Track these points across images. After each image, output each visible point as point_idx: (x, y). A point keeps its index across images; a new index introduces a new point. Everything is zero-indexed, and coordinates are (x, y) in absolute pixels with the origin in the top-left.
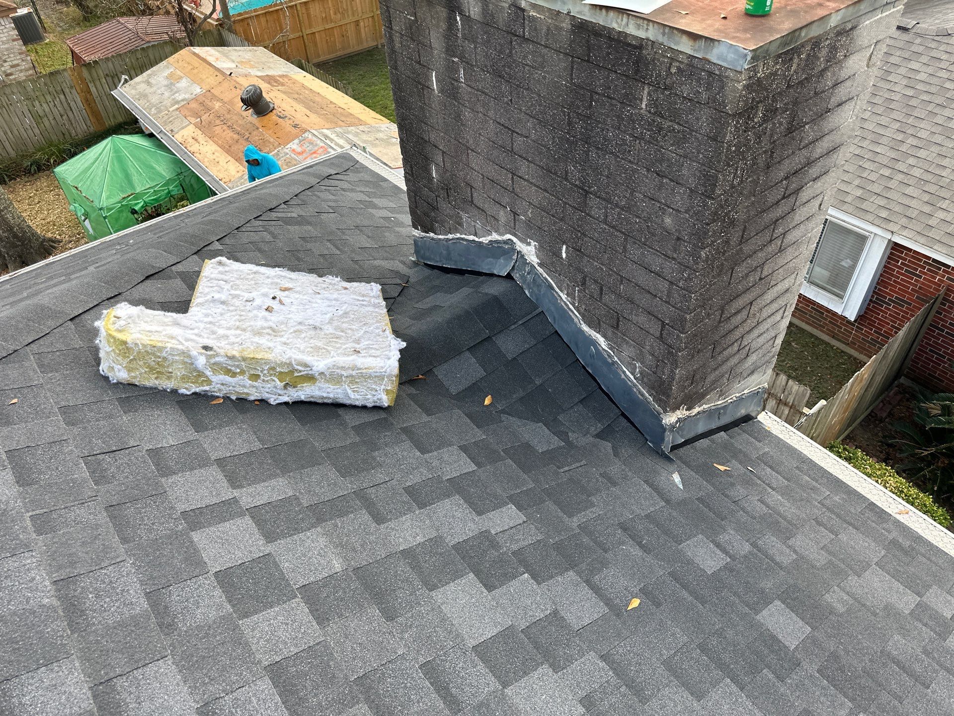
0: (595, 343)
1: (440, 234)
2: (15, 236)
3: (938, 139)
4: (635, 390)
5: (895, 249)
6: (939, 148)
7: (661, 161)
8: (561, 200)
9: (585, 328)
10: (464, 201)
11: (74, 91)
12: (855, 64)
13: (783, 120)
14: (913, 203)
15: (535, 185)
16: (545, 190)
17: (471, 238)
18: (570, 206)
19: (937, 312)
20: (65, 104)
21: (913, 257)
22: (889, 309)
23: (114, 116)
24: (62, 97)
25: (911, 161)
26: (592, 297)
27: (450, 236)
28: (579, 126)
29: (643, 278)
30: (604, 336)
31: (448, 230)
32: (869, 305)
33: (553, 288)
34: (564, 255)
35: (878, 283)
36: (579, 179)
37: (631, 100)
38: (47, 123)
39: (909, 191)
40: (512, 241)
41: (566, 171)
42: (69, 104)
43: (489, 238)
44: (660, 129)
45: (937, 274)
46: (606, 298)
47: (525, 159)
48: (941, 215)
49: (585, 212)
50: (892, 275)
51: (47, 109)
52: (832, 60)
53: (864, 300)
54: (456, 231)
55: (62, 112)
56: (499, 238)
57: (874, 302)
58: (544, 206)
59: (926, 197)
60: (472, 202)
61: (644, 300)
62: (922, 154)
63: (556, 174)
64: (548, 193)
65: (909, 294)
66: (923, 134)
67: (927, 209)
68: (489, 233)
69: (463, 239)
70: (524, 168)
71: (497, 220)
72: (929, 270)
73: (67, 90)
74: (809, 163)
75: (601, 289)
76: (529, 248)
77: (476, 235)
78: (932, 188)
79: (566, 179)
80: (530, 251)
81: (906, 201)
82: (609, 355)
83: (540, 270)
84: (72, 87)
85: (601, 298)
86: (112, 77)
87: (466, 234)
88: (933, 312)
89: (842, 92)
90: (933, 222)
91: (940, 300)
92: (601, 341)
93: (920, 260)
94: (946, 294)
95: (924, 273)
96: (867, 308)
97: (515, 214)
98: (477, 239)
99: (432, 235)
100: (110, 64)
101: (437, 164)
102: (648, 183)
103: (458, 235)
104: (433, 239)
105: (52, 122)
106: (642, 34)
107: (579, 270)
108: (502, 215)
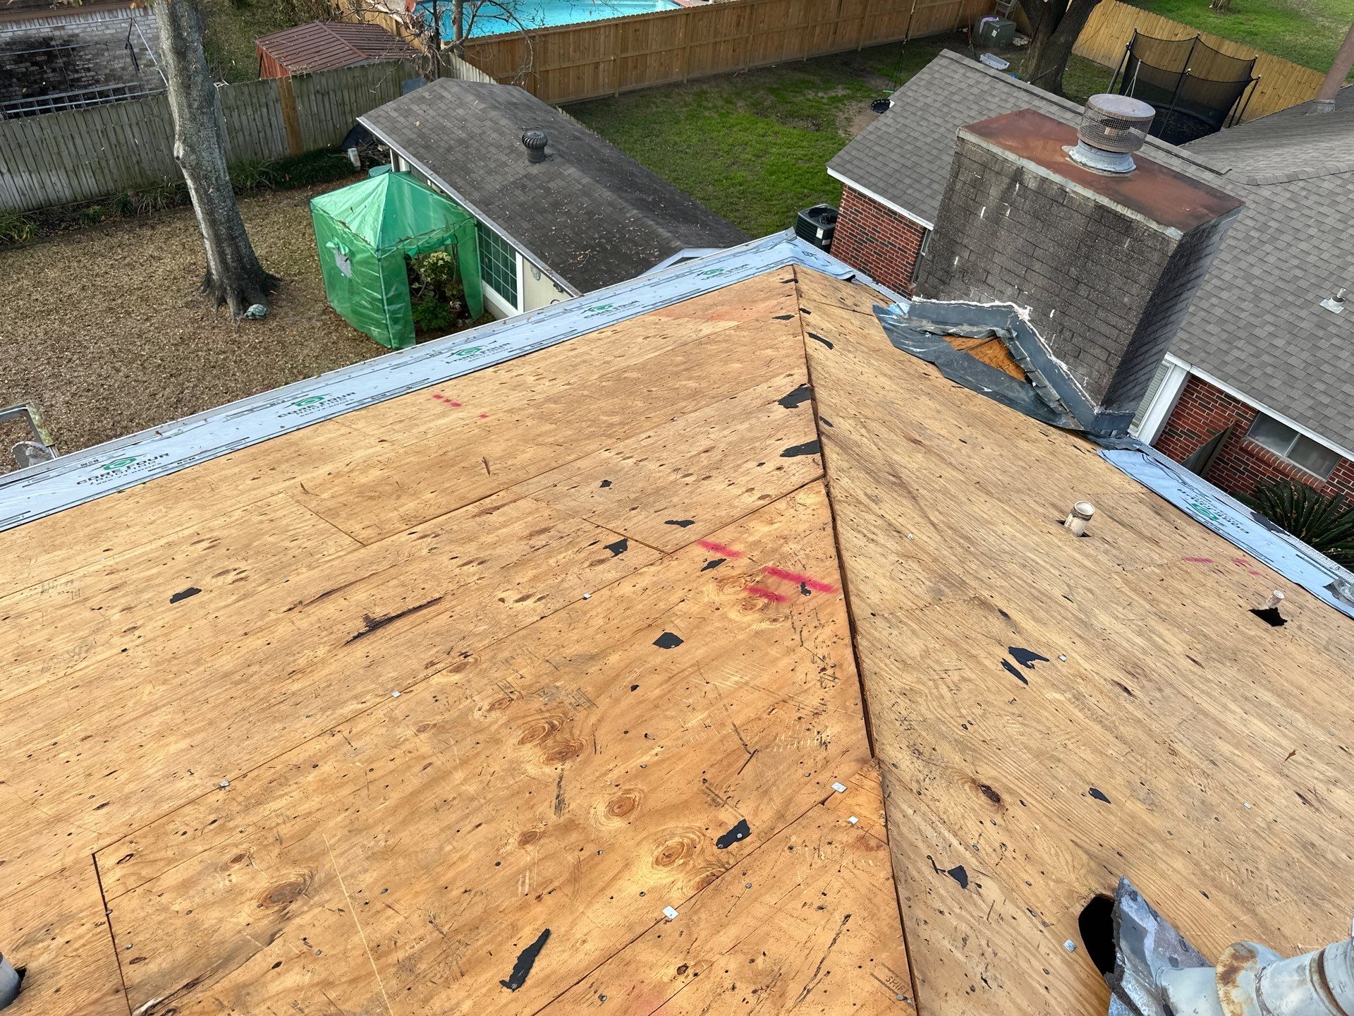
0: (1059, 368)
2: (243, 268)
3: (1239, 282)
4: (1080, 394)
5: (1192, 380)
6: (1240, 292)
7: (1129, 272)
8: (1060, 285)
9: (1054, 358)
10: (979, 281)
11: (278, 106)
12: (1216, 238)
13: (1184, 260)
14: (1213, 340)
15: (1044, 276)
16: (1050, 279)
17: (974, 303)
18: (1066, 289)
19: (1225, 446)
20: (266, 119)
21: (1207, 391)
22: (1180, 441)
23: (315, 141)
24: (265, 110)
25: (1214, 300)
26: (1064, 339)
27: (953, 302)
28: (1084, 250)
29: (1104, 328)
30: (1067, 363)
31: (952, 298)
32: (1162, 435)
33: (1035, 335)
34: (1051, 315)
35: (1172, 415)
36: (1076, 275)
37: (1120, 243)
38: (241, 139)
39: (1210, 328)
40: (1012, 306)
41: (1068, 270)
42: (269, 120)
43: (992, 304)
44: (1132, 257)
45: (1227, 408)
46: (1075, 340)
47: (1040, 261)
48: (1236, 353)
49: (1075, 293)
50: (1186, 407)
51: (245, 122)
52: (1208, 237)
53: (1158, 430)
54: (961, 298)
55: (260, 129)
56: (1000, 304)
57: (1167, 433)
58: (1046, 287)
59: (1225, 336)
60: (985, 282)
61: (1101, 341)
62: (1225, 295)
63: (1061, 271)
65: (1201, 426)
66: (1227, 277)
67: (1224, 346)
68: (992, 301)
69: (964, 304)
70: (1037, 266)
71: (1004, 294)
72: (1220, 404)
73: (271, 104)
74: (1189, 281)
75: (1073, 335)
76: (1024, 311)
77: (979, 301)
78: (1231, 328)
79: (1067, 275)
80: (1024, 314)
81: (1206, 337)
82: (1067, 375)
83: (1029, 324)
84: (277, 101)
85: (1071, 341)
86: (323, 95)
87: (969, 301)
88: (1220, 446)
89: (1208, 251)
90: (1228, 359)
91: (1228, 433)
92: (1064, 367)
93: (1214, 395)
94: (1234, 429)
95: (1216, 408)
96: (1160, 439)
97: (1020, 291)
98: (979, 304)
99: (933, 301)
100: (324, 80)
101: (961, 257)
102: (1119, 281)
103: (962, 302)
105: (247, 138)
106: (1134, 217)
107: (1060, 324)
108: (1009, 291)
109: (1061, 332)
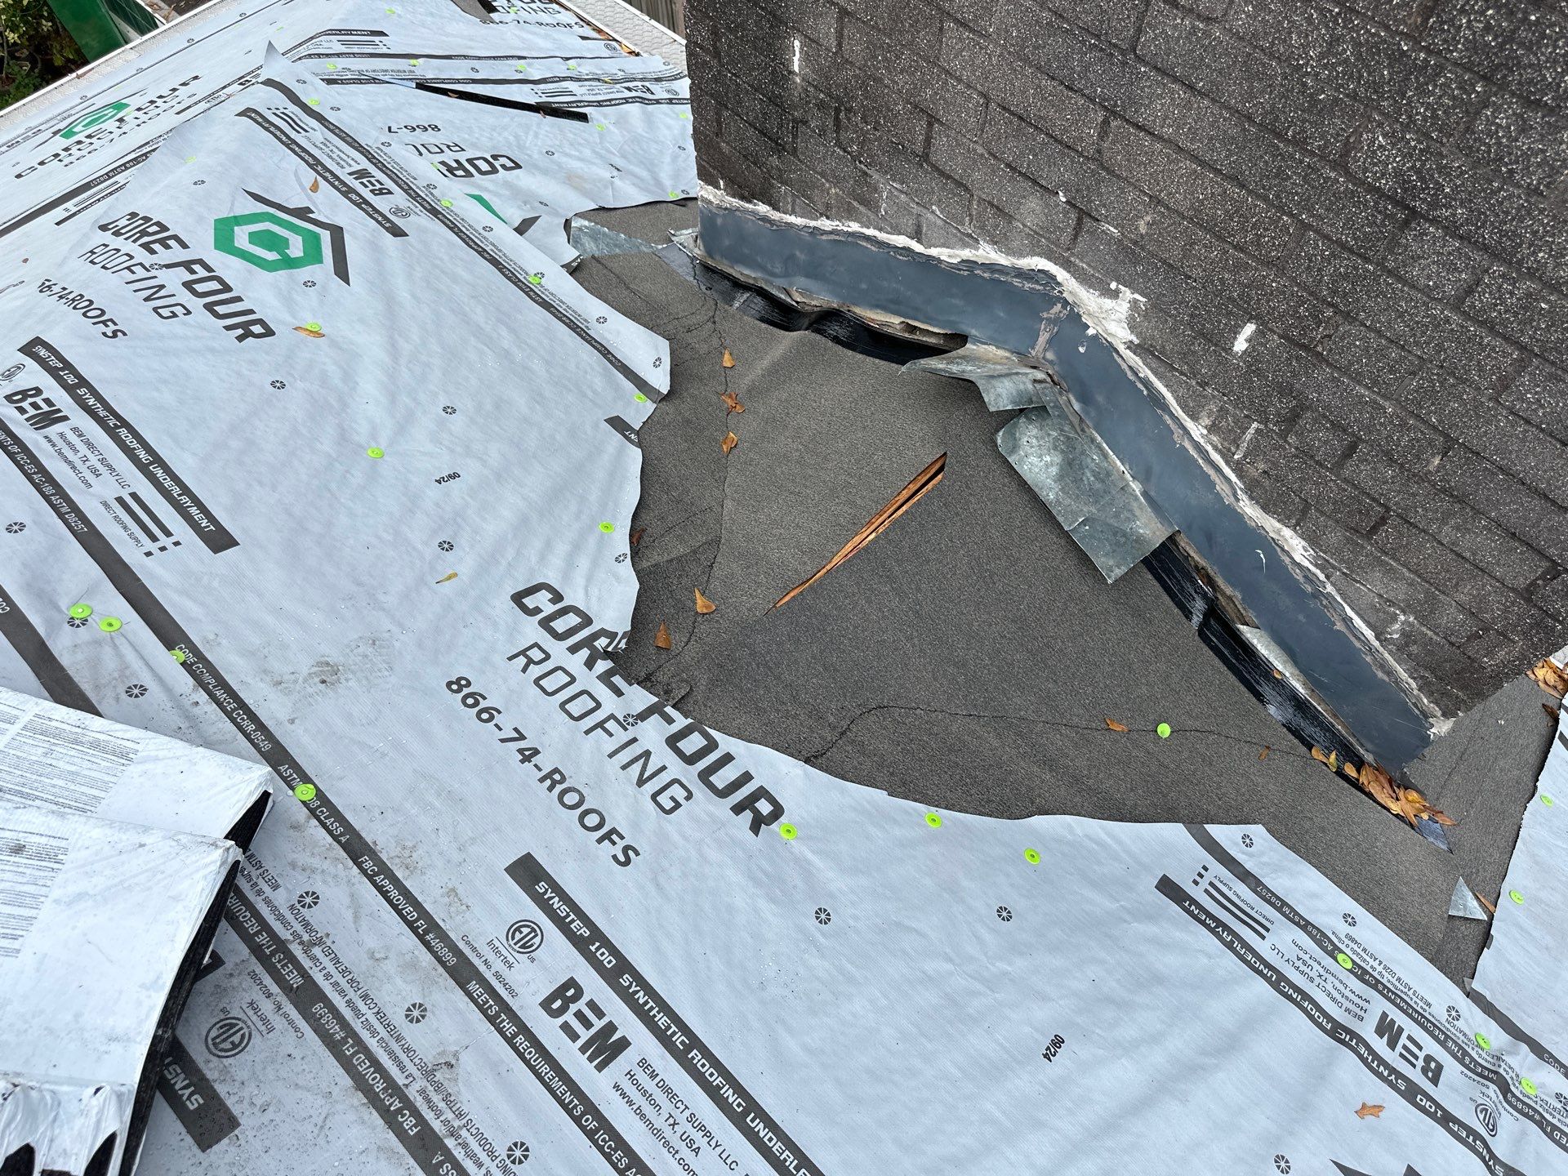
1: (793, 212)
4: (1368, 659)
8: (1291, 215)
10: (898, 150)
15: (1195, 158)
16: (1233, 178)
17: (901, 241)
18: (1327, 237)
26: (1304, 455)
27: (826, 224)
30: (1312, 540)
31: (822, 209)
34: (1240, 345)
36: (1398, 173)
40: (1053, 278)
41: (1347, 143)
43: (966, 254)
46: (1361, 471)
47: (1176, 80)
49: (1380, 264)
54: (850, 214)
56: (1003, 260)
58: (1214, 217)
60: (925, 157)
63: (1300, 143)
64: (1242, 186)
68: (970, 241)
69: (868, 238)
71: (1010, 218)
75: (1352, 448)
76: (1108, 303)
77: (917, 235)
79: (1341, 165)
80: (1108, 313)
82: (1309, 577)
83: (1132, 359)
85: (1339, 466)
87: (880, 230)
97: (1083, 215)
98: (917, 247)
99: (763, 208)
101: (810, 41)
103: (854, 227)
104: (765, 219)
107: (1285, 390)
108: (1031, 210)
109: (1291, 420)
